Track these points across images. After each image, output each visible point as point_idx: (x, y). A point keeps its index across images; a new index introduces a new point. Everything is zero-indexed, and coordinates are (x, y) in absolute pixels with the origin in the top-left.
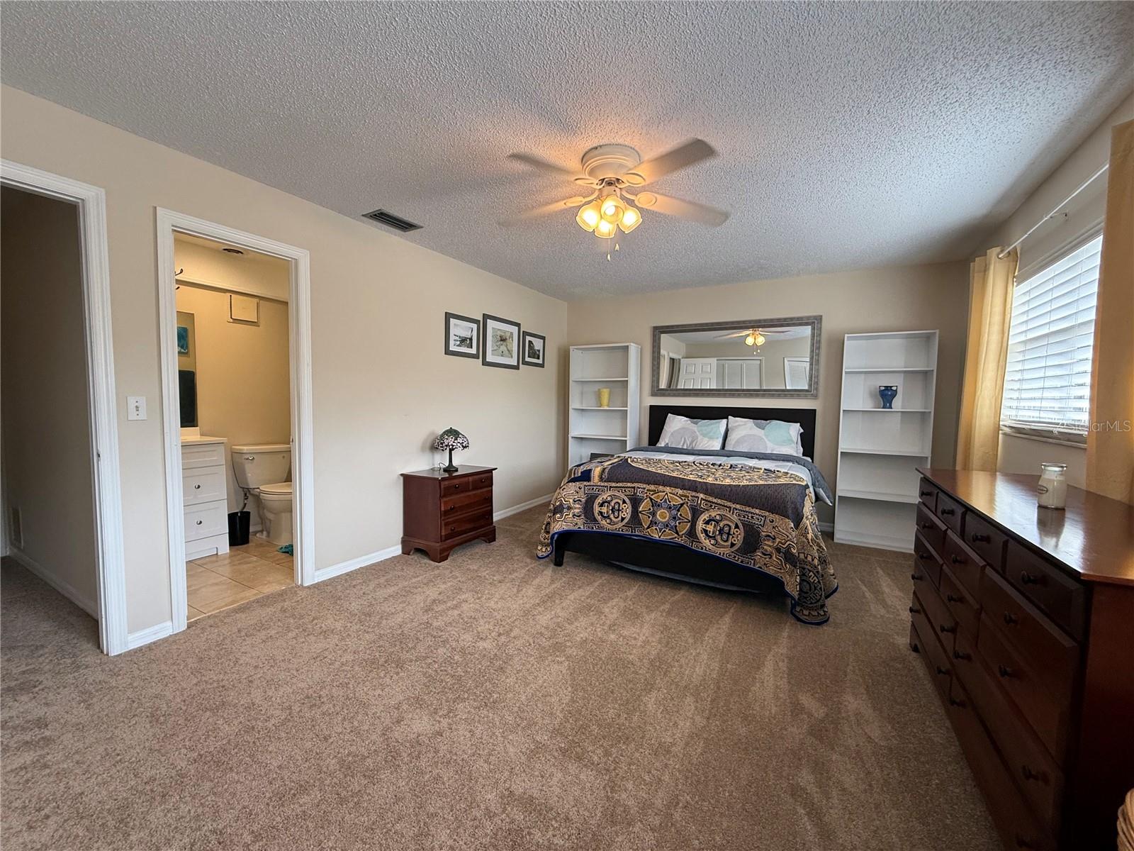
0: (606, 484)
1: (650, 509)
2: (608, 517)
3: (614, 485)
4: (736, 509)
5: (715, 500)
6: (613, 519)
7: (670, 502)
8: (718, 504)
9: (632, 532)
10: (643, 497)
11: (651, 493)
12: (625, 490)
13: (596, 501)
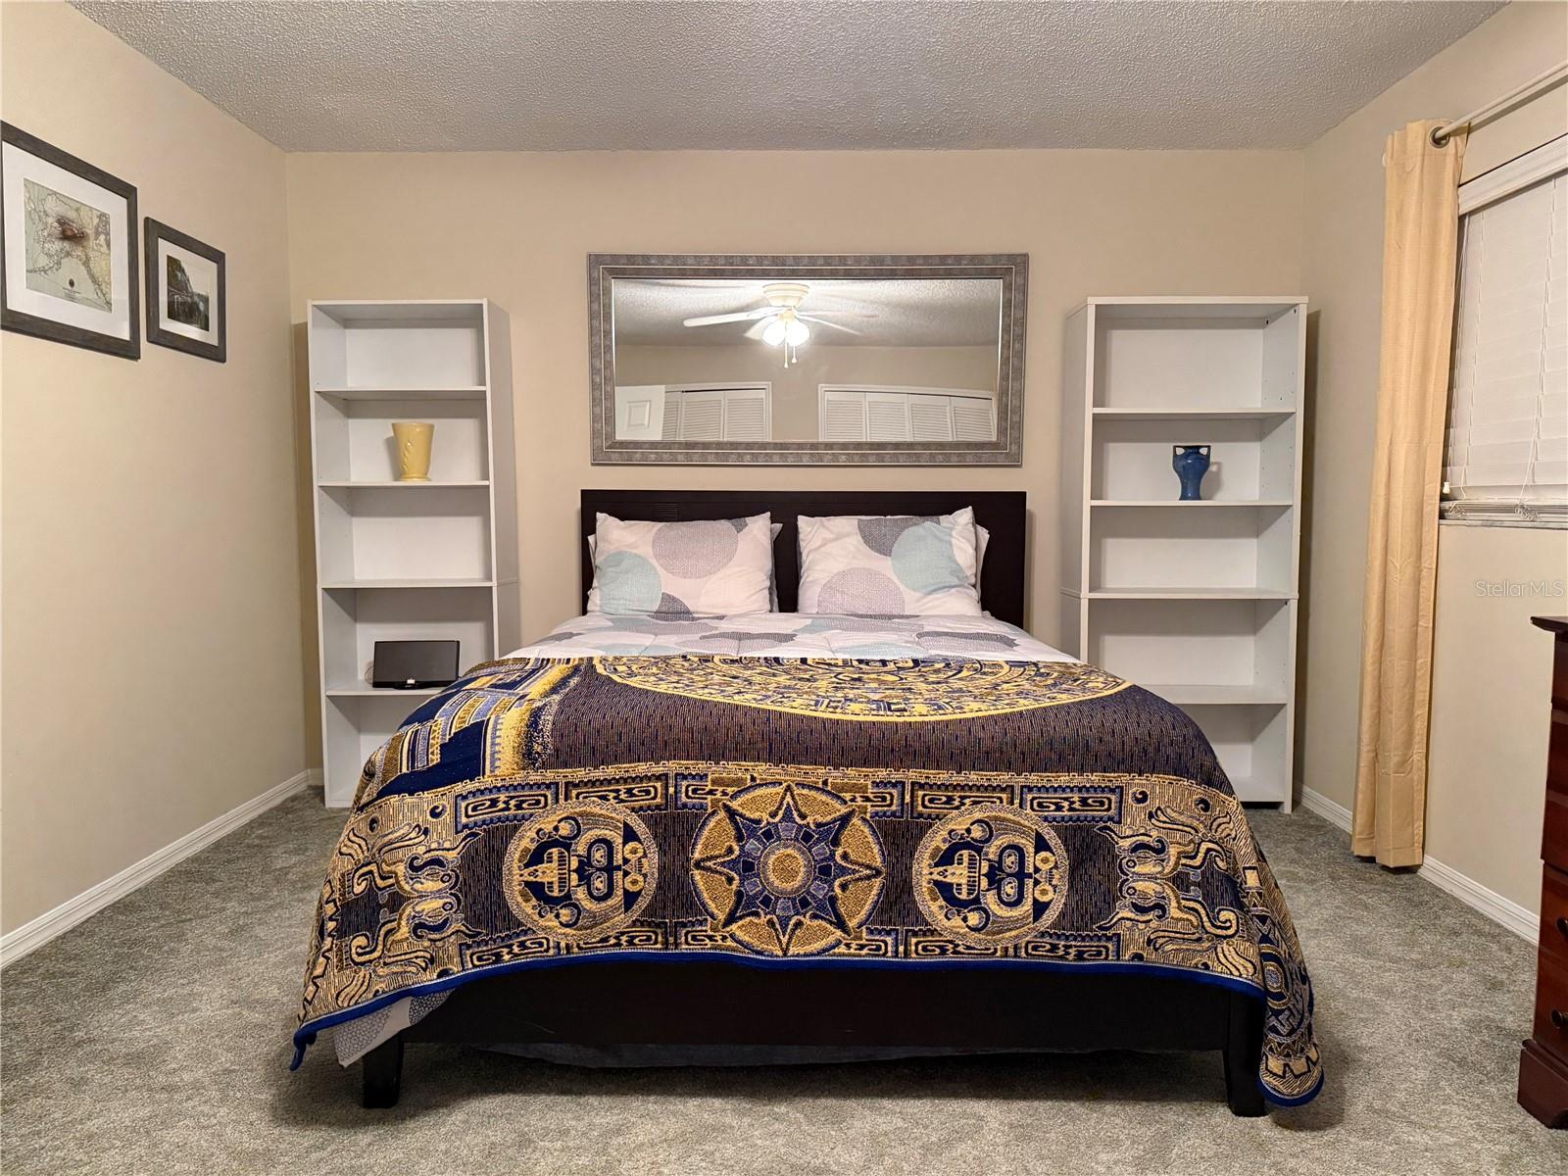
0: (550, 775)
1: (730, 850)
2: (567, 900)
3: (580, 774)
4: (1030, 789)
5: (958, 779)
6: (588, 904)
7: (803, 817)
8: (970, 788)
9: (666, 943)
10: (702, 807)
11: (730, 790)
12: (629, 792)
13: (511, 847)
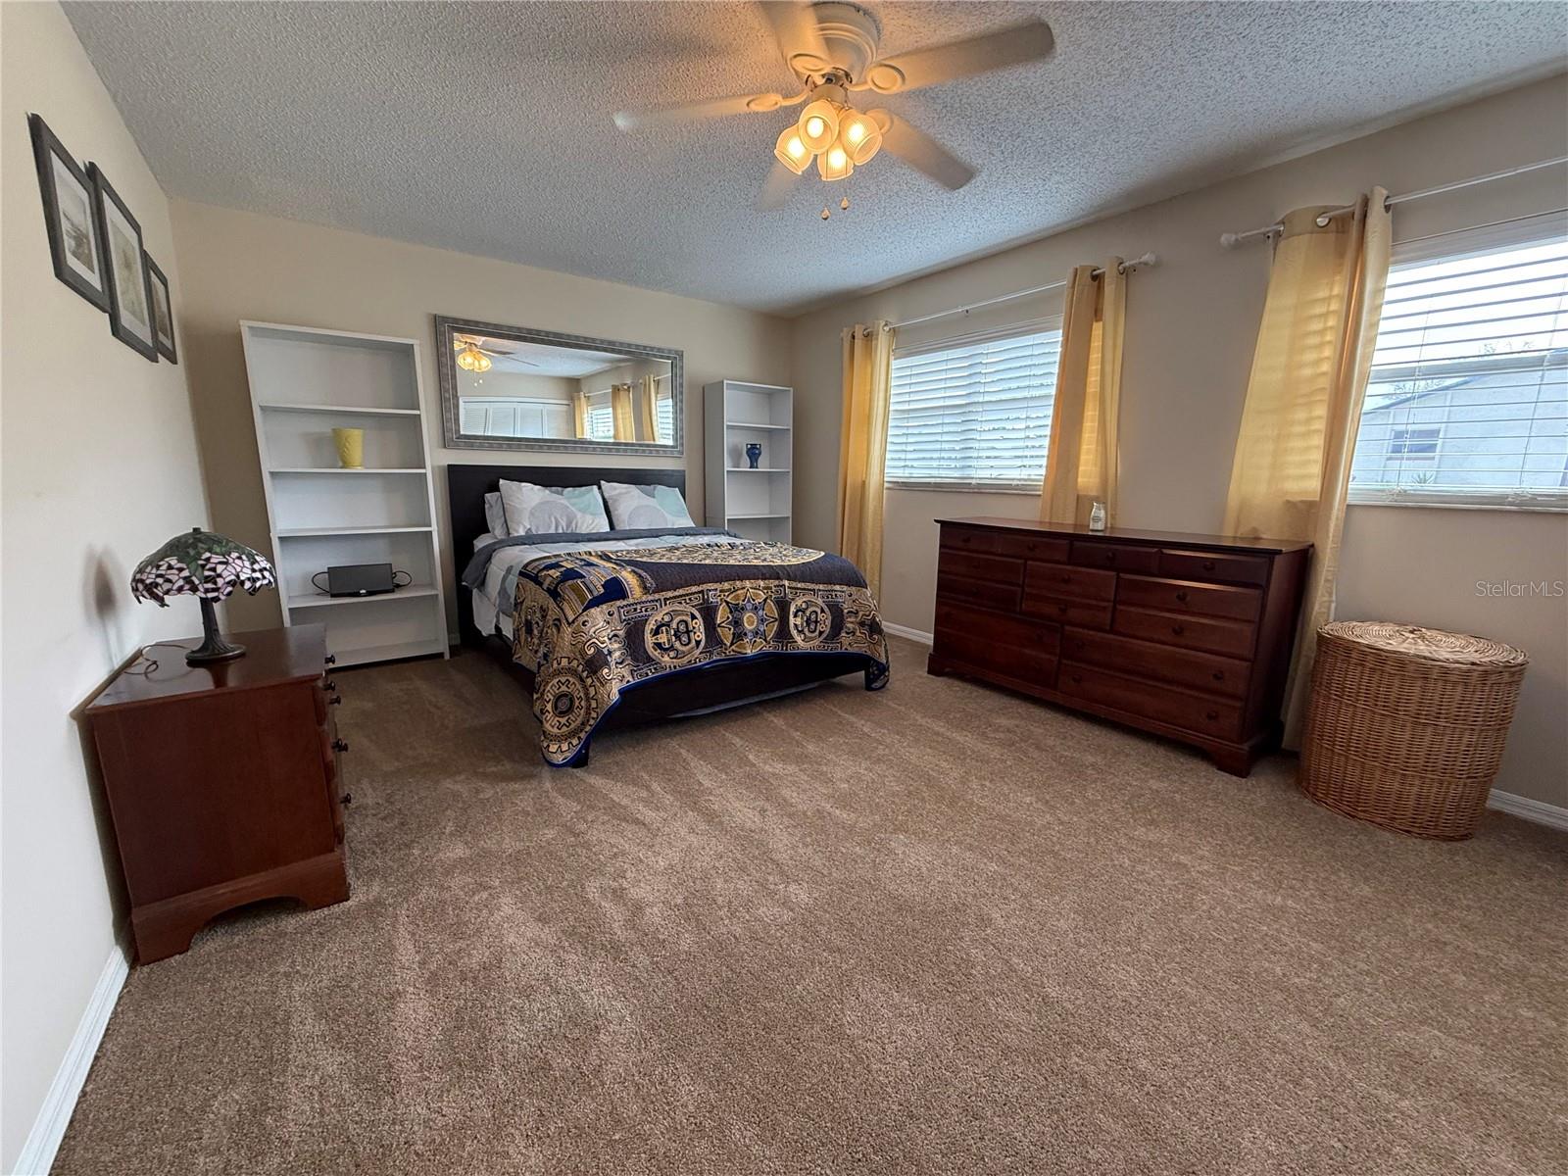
0: (657, 596)
1: (728, 618)
2: (672, 648)
6: (681, 649)
7: (754, 600)
9: (711, 658)
10: (717, 603)
11: (726, 594)
12: (690, 599)
13: (646, 628)
